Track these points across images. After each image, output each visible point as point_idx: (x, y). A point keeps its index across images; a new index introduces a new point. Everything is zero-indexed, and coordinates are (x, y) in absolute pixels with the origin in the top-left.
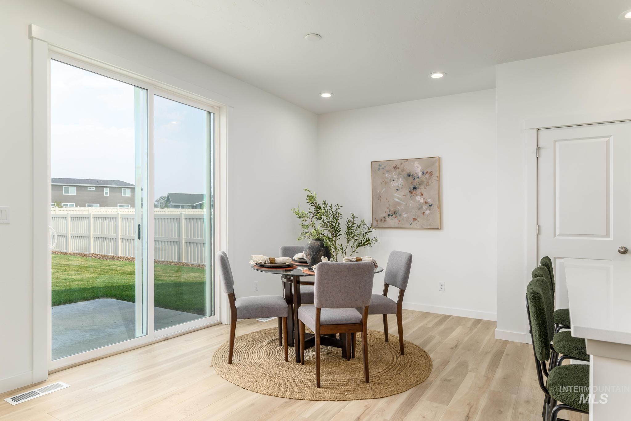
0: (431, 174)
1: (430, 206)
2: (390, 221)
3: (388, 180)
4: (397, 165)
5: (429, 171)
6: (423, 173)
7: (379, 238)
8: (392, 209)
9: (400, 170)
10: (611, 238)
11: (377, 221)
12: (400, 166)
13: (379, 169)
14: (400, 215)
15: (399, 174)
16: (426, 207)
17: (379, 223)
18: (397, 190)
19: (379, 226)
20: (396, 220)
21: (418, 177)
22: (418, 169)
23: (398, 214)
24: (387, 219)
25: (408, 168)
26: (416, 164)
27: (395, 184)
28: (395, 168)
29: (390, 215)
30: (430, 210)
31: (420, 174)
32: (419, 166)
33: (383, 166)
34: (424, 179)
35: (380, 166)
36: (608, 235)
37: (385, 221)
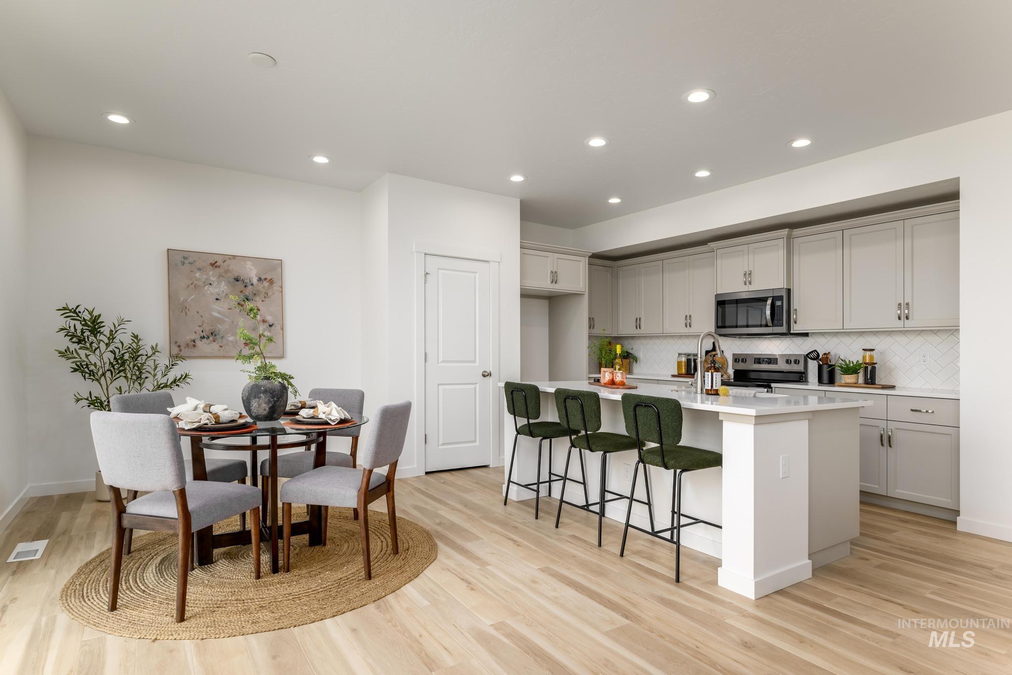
0: (271, 282)
1: (270, 326)
2: (204, 346)
3: (200, 283)
4: (216, 262)
5: (269, 278)
6: (260, 279)
7: (193, 374)
8: (207, 328)
9: (221, 270)
10: (477, 364)
11: (179, 346)
12: (222, 264)
13: (183, 264)
14: (222, 337)
15: (220, 276)
16: (265, 327)
17: (183, 349)
18: (217, 299)
19: (182, 354)
20: (215, 346)
21: (252, 284)
22: (252, 273)
23: (218, 337)
24: (198, 343)
25: (236, 269)
26: (249, 265)
27: (213, 290)
28: (214, 265)
29: (204, 337)
30: (270, 331)
31: (255, 281)
32: (252, 267)
33: (191, 260)
34: (261, 287)
35: (185, 258)
36: (474, 362)
37: (194, 346)
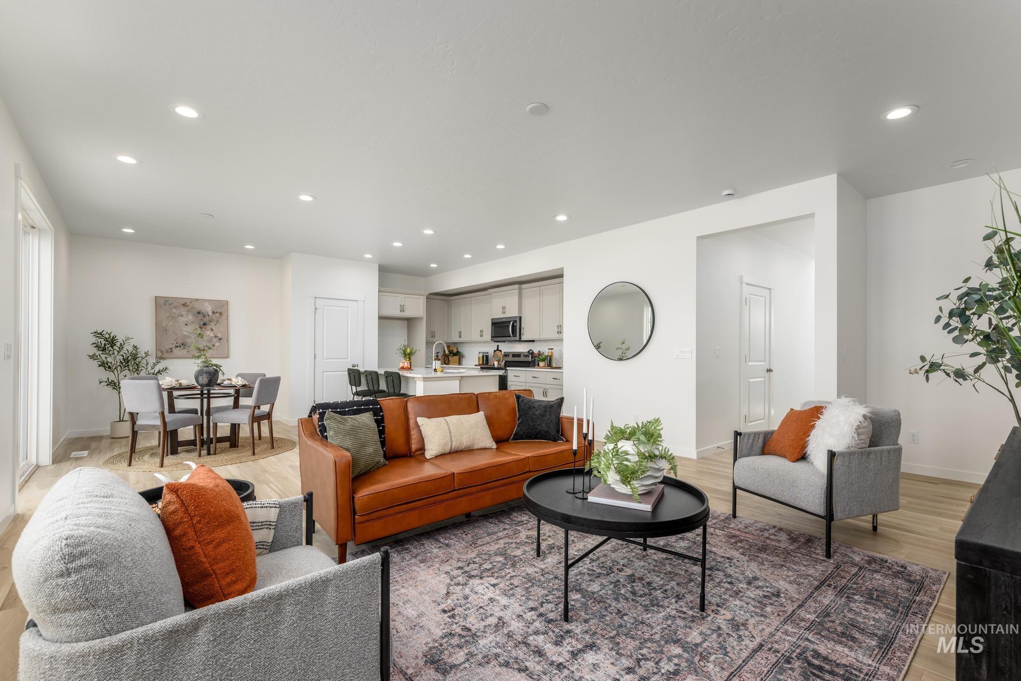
0: (221, 314)
1: (220, 339)
2: (177, 351)
3: (176, 316)
4: (186, 303)
5: (219, 312)
6: (213, 312)
7: (170, 367)
8: (180, 341)
9: (189, 308)
10: (349, 360)
11: (162, 352)
12: (189, 304)
13: (165, 304)
14: (189, 347)
15: (188, 311)
16: (216, 340)
17: (164, 354)
18: (186, 324)
19: (164, 356)
20: (185, 351)
21: (209, 315)
22: (208, 309)
23: (186, 346)
24: (174, 350)
25: (198, 307)
26: (207, 304)
27: (184, 319)
28: (184, 305)
29: (177, 346)
30: (220, 342)
31: (210, 313)
32: (209, 306)
33: (170, 302)
34: (214, 317)
35: (166, 301)
36: (347, 358)
37: (171, 351)
